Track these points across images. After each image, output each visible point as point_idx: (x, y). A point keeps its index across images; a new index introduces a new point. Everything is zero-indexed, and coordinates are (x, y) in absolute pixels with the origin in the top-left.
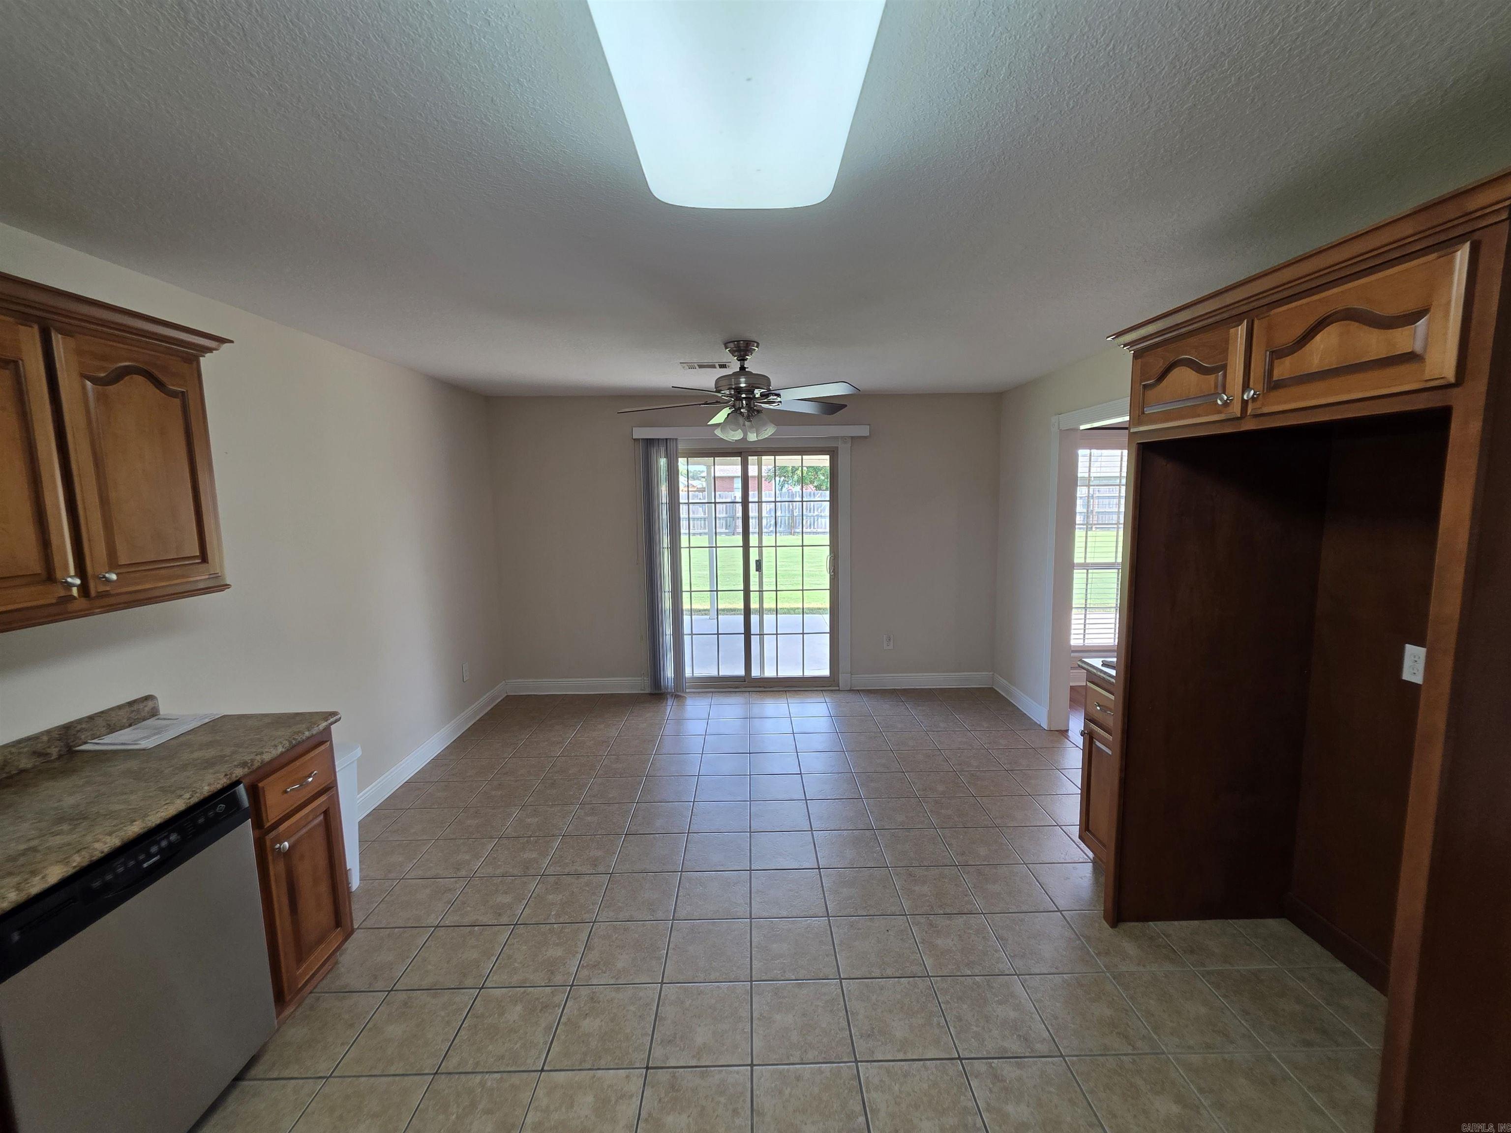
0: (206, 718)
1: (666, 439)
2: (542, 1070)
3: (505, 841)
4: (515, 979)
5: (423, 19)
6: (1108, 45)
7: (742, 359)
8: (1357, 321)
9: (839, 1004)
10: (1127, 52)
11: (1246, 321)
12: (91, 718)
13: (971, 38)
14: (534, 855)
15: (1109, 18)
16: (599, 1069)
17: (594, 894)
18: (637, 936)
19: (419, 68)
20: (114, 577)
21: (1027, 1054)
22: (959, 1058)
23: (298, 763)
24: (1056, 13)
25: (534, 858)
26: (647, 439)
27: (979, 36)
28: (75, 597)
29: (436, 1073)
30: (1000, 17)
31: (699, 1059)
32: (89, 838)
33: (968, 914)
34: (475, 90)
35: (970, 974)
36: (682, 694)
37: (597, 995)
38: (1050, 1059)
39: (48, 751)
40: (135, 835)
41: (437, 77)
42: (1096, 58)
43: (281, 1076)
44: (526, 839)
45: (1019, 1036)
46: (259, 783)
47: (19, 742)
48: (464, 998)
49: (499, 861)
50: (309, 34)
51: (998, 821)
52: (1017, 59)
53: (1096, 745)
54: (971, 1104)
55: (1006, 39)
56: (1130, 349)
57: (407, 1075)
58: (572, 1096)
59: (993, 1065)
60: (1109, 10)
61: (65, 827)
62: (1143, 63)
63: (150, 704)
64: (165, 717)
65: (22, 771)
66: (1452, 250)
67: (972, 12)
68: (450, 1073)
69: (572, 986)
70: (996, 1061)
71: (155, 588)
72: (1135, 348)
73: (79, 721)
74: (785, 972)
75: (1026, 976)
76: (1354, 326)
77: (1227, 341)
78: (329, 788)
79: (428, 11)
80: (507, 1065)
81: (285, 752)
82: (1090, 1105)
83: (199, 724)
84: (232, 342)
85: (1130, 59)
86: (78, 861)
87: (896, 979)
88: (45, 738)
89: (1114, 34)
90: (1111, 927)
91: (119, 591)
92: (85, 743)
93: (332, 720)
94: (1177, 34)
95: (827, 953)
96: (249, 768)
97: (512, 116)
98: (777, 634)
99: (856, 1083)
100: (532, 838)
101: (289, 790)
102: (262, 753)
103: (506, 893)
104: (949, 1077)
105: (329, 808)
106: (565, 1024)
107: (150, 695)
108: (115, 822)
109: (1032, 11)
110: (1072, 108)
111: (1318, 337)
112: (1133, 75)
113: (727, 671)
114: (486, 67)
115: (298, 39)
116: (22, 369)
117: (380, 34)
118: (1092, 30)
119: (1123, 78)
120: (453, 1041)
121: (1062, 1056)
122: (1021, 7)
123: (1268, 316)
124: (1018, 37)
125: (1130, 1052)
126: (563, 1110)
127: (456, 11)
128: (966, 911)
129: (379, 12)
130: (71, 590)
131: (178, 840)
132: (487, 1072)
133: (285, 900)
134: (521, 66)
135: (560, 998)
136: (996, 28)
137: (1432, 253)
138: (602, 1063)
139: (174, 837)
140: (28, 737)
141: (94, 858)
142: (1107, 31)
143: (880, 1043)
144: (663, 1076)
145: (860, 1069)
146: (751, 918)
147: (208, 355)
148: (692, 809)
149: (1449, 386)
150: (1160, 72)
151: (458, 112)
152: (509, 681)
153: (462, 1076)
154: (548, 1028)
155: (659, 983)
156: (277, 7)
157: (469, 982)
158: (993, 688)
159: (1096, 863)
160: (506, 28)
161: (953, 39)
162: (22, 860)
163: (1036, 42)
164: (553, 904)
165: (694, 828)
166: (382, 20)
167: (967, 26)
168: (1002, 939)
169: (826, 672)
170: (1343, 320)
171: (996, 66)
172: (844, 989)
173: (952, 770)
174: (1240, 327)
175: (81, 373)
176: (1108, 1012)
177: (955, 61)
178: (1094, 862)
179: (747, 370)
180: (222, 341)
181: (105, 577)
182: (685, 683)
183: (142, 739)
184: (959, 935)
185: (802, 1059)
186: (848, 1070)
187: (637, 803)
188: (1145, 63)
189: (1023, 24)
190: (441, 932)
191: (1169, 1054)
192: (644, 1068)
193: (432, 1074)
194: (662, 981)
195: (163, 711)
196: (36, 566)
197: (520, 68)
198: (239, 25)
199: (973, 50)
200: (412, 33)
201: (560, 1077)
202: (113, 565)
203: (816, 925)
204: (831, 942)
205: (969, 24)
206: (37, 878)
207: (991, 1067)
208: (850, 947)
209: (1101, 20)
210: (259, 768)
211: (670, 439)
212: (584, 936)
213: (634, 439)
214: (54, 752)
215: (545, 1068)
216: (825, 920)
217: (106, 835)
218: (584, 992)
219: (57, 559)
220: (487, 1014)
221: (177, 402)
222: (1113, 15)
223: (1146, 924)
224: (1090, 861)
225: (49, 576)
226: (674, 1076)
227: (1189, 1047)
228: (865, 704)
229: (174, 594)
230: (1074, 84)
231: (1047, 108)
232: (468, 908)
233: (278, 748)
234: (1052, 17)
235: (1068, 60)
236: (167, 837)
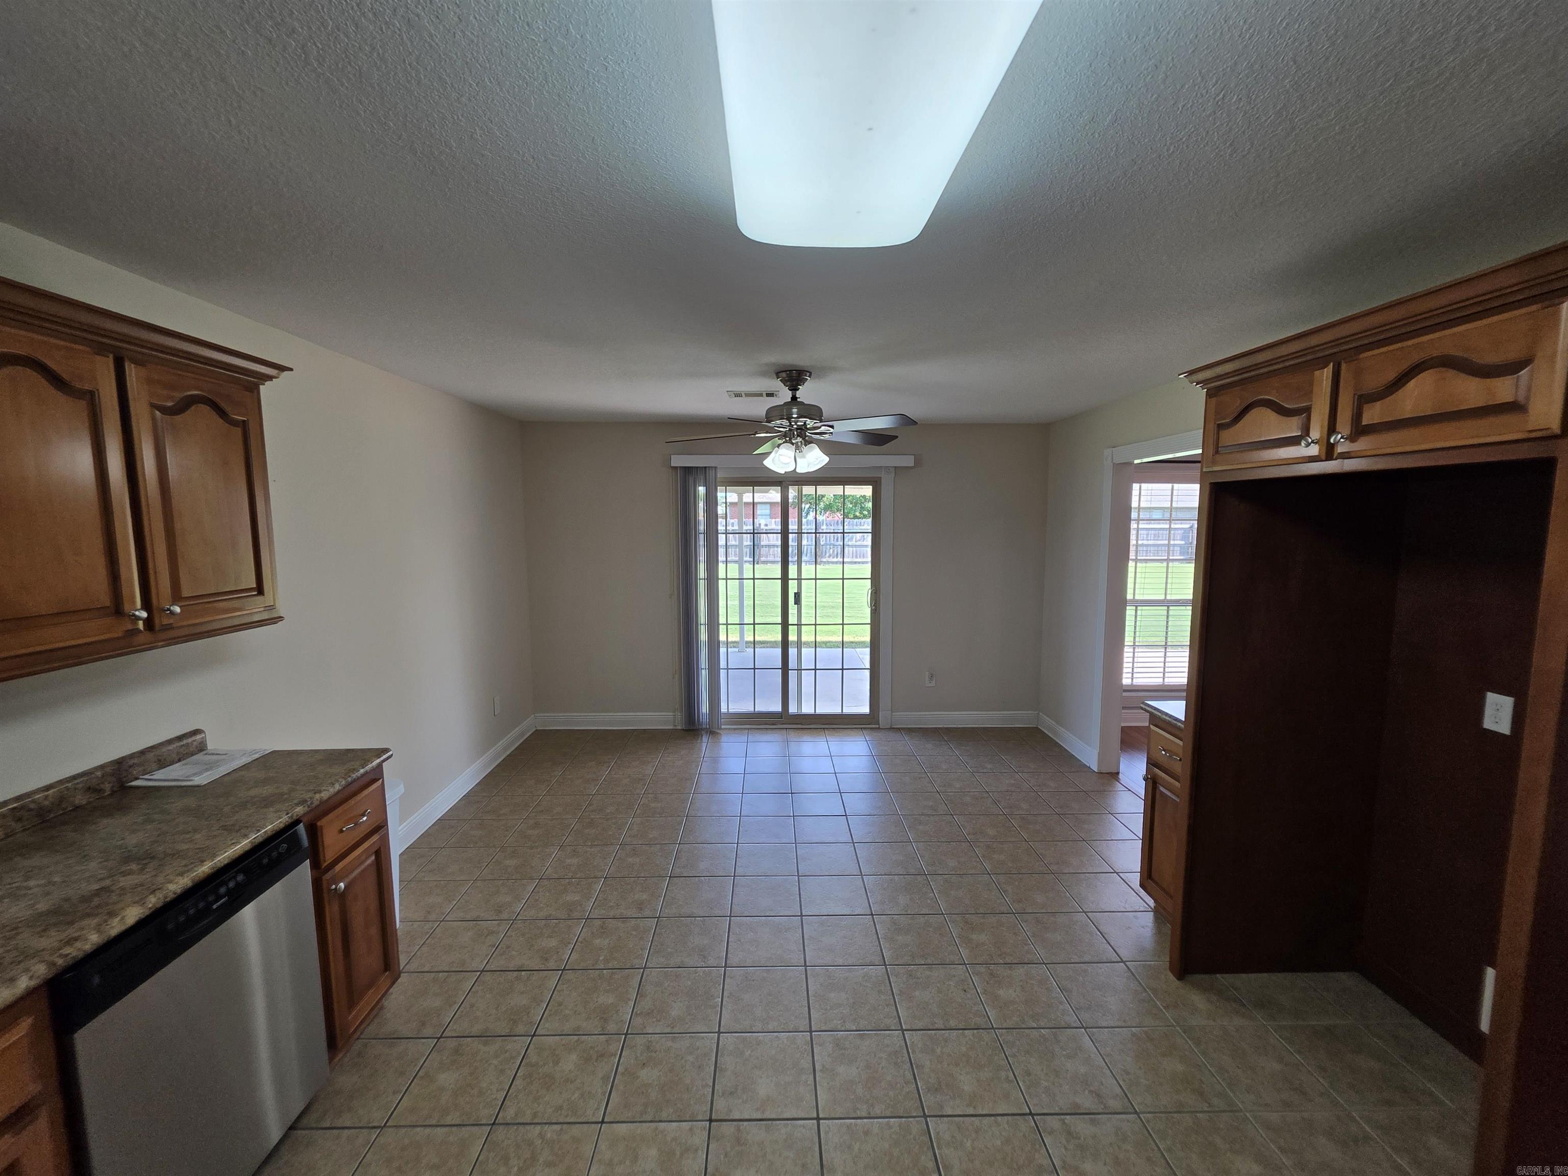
0: (256, 753)
1: (705, 467)
2: (603, 1122)
3: (545, 882)
4: (568, 1027)
5: (542, 64)
6: (1218, 95)
7: (794, 389)
8: (1454, 368)
9: (903, 1057)
10: (1235, 102)
11: (1332, 364)
12: (143, 752)
13: (1082, 87)
14: (577, 898)
15: (1223, 70)
16: (661, 1121)
17: (642, 938)
18: (689, 983)
19: (528, 110)
20: (177, 609)
21: (1101, 1111)
22: (1031, 1114)
23: (352, 802)
24: (1171, 65)
25: (577, 900)
26: (685, 467)
27: (1091, 85)
28: (141, 630)
29: (494, 1124)
30: (1115, 68)
31: (763, 1112)
32: (160, 879)
33: (1029, 964)
34: (578, 130)
35: (1036, 1026)
36: (718, 731)
37: (654, 1044)
38: (1123, 1116)
39: (102, 786)
40: (205, 875)
41: (542, 118)
42: (1204, 107)
43: (334, 1125)
44: (567, 881)
45: (1091, 1092)
46: (318, 821)
47: (74, 777)
48: (518, 1045)
49: (541, 903)
50: (425, 76)
51: (1054, 868)
52: (1125, 107)
53: (1160, 790)
54: (1046, 1162)
55: (1117, 88)
56: (1204, 387)
57: (464, 1125)
58: (635, 1150)
59: (1066, 1121)
60: (1224, 63)
61: (134, 867)
62: (1250, 111)
63: (198, 737)
64: (213, 752)
65: (77, 808)
66: (1557, 301)
67: (1088, 63)
68: (507, 1124)
69: (626, 1034)
70: (1068, 1117)
71: (214, 621)
72: (1209, 386)
73: (132, 756)
74: (844, 1022)
75: (1094, 1030)
76: (1451, 373)
77: (1311, 384)
78: (380, 827)
79: (549, 57)
80: (566, 1116)
81: (342, 790)
82: (1168, 1164)
83: (250, 759)
84: (291, 370)
85: (1237, 108)
86: (154, 901)
87: (961, 1031)
88: (99, 774)
89: (1226, 85)
90: (1178, 979)
91: (185, 623)
92: (137, 779)
93: (385, 757)
94: (1288, 86)
95: (887, 1003)
96: (309, 807)
97: (609, 154)
98: (815, 669)
99: (927, 1139)
100: (573, 880)
101: (344, 829)
102: (320, 792)
103: (551, 937)
104: (1022, 1134)
105: (380, 847)
106: (623, 1074)
107: (197, 730)
108: (184, 863)
109: (1149, 63)
110: (1171, 154)
111: (1412, 383)
112: (1238, 123)
113: (763, 706)
114: (594, 108)
115: (413, 82)
116: (97, 400)
117: (496, 77)
118: (1205, 81)
119: (1227, 125)
120: (508, 1091)
121: (1136, 1112)
122: (1138, 58)
123: (1356, 360)
124: (1130, 86)
125: (1206, 1109)
126: (628, 1163)
127: (576, 57)
128: (1026, 961)
129: (499, 57)
130: (136, 624)
131: (244, 880)
132: (546, 1123)
133: (339, 944)
134: (629, 108)
135: (616, 1047)
136: (1109, 78)
137: (1536, 303)
138: (664, 1115)
139: (240, 878)
140: (82, 773)
141: (168, 899)
142: (1219, 82)
143: (948, 1097)
144: (728, 1129)
145: (929, 1124)
146: (805, 966)
147: (267, 383)
148: (737, 851)
149: (1555, 437)
150: (1266, 121)
151: (556, 150)
152: (538, 715)
153: (521, 1127)
154: (605, 1079)
155: (716, 1032)
156: (399, 51)
157: (521, 1029)
158: (1037, 728)
159: (1159, 913)
160: (623, 73)
161: (1065, 88)
162: (96, 901)
163: (1146, 92)
164: (601, 949)
165: (739, 871)
166: (500, 64)
167: (1081, 76)
168: (1066, 991)
169: (866, 710)
170: (1438, 366)
171: (1103, 113)
172: (907, 1041)
173: (1001, 813)
174: (1325, 369)
175: (151, 403)
176: (1180, 1068)
177: (1062, 108)
178: (1156, 911)
179: (798, 400)
180: (282, 368)
181: (169, 609)
182: (721, 719)
183: (195, 774)
184: (1021, 986)
185: (869, 1114)
186: (916, 1126)
187: (679, 844)
188: (1252, 112)
189: (1137, 74)
190: (487, 977)
191: (1247, 1111)
192: (707, 1121)
193: (489, 1125)
194: (719, 1030)
195: (210, 746)
196: (105, 600)
197: (628, 110)
198: (357, 67)
199: (1083, 99)
200: (527, 77)
201: (622, 1129)
202: (177, 597)
203: (873, 974)
204: (890, 992)
205: (1083, 74)
206: (117, 919)
207: (1064, 1123)
208: (911, 997)
209: (1215, 72)
210: (317, 806)
211: (709, 467)
212: (635, 983)
213: (672, 467)
214: (107, 787)
215: (606, 1120)
216: (883, 968)
217: (177, 876)
218: (640, 1040)
219: (125, 592)
220: (541, 1063)
221: (238, 431)
222: (1227, 67)
223: (1213, 976)
224: (1150, 910)
225: (117, 609)
226: (738, 1130)
227: (1266, 1105)
228: (907, 744)
229: (232, 627)
230: (1178, 131)
231: (1147, 153)
232: (514, 953)
233: (335, 786)
234: (1167, 69)
235: (1176, 109)
236: (235, 877)
